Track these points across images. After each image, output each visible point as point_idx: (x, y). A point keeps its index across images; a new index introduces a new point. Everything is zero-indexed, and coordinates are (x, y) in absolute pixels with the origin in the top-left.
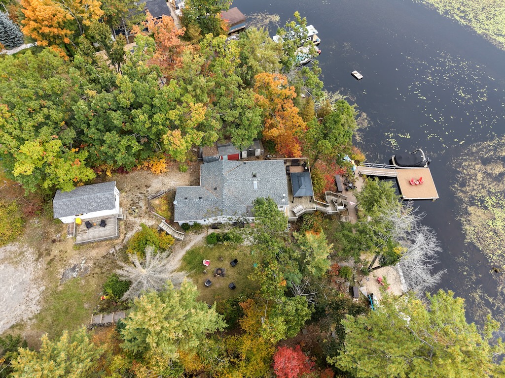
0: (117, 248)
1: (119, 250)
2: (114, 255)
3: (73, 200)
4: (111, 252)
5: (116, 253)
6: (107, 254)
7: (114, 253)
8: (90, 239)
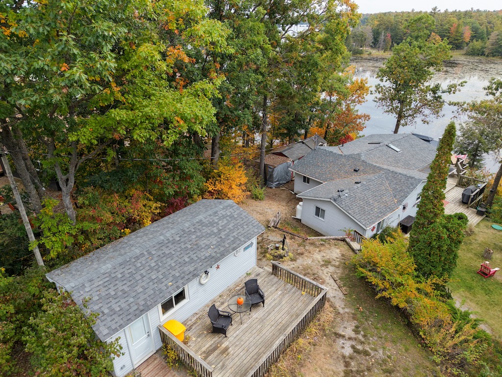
0: (349, 332)
1: (356, 331)
2: (366, 353)
3: (137, 258)
4: (348, 351)
5: (362, 343)
6: (347, 364)
7: (360, 347)
8: (259, 355)
